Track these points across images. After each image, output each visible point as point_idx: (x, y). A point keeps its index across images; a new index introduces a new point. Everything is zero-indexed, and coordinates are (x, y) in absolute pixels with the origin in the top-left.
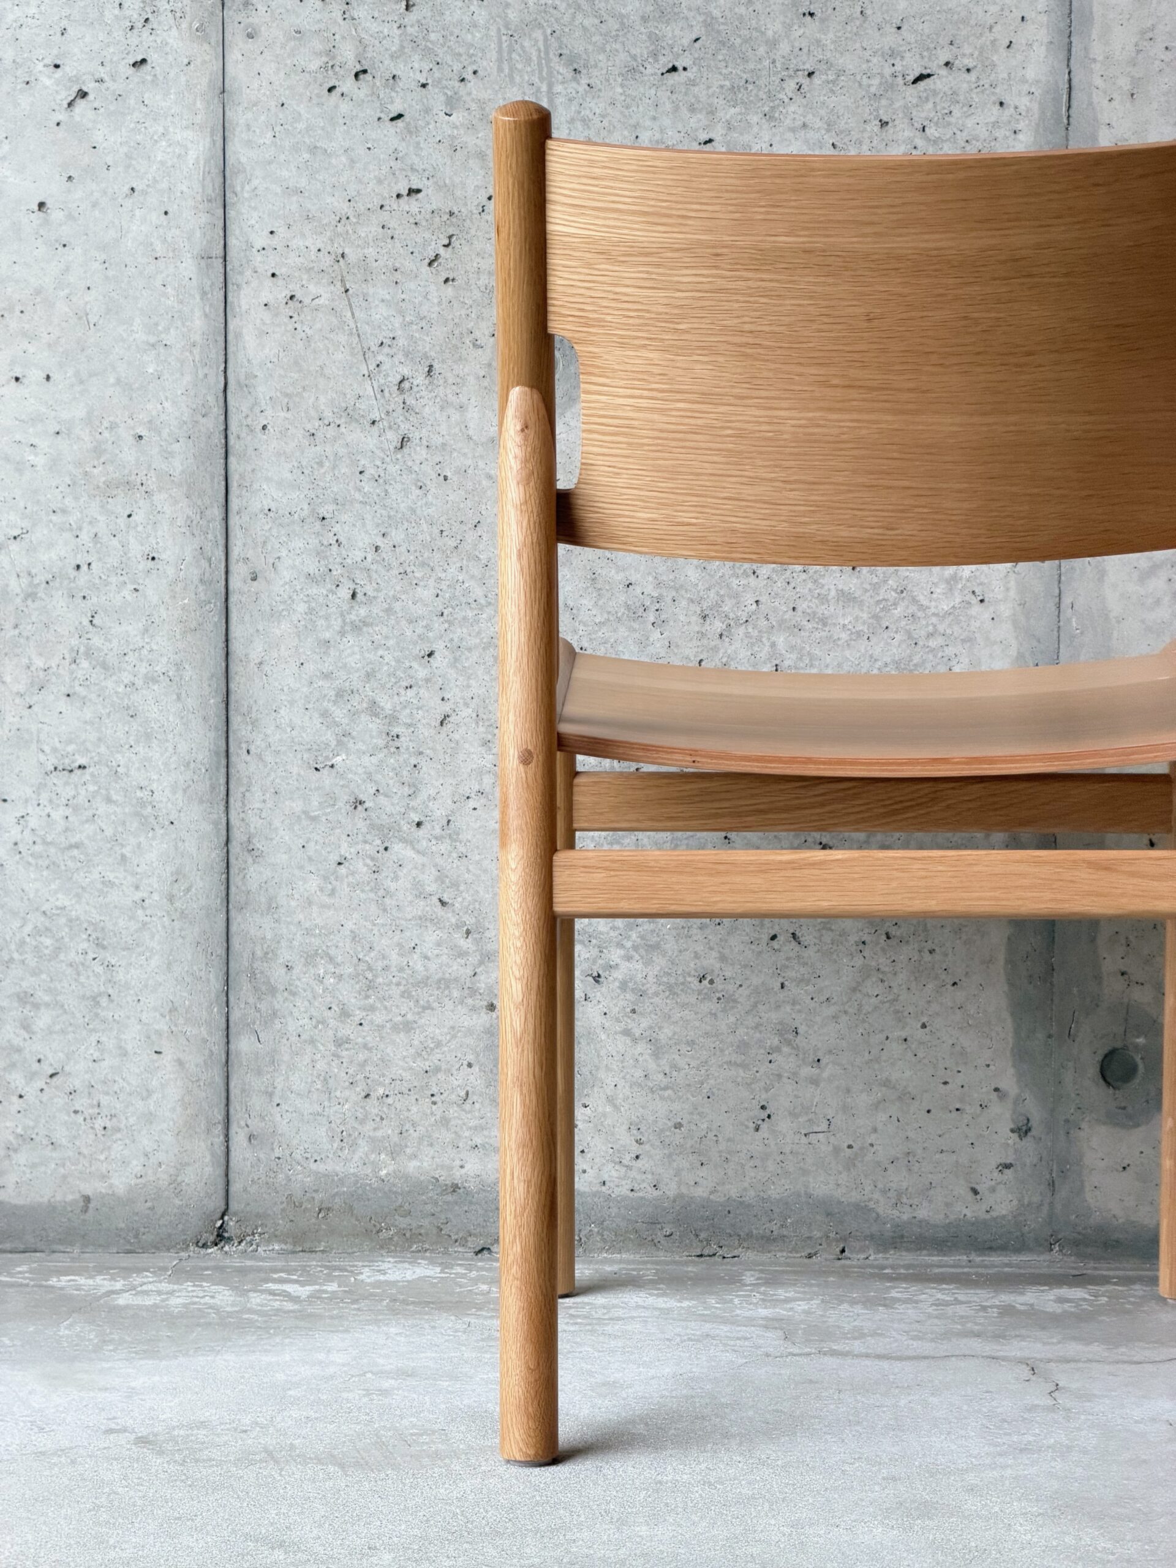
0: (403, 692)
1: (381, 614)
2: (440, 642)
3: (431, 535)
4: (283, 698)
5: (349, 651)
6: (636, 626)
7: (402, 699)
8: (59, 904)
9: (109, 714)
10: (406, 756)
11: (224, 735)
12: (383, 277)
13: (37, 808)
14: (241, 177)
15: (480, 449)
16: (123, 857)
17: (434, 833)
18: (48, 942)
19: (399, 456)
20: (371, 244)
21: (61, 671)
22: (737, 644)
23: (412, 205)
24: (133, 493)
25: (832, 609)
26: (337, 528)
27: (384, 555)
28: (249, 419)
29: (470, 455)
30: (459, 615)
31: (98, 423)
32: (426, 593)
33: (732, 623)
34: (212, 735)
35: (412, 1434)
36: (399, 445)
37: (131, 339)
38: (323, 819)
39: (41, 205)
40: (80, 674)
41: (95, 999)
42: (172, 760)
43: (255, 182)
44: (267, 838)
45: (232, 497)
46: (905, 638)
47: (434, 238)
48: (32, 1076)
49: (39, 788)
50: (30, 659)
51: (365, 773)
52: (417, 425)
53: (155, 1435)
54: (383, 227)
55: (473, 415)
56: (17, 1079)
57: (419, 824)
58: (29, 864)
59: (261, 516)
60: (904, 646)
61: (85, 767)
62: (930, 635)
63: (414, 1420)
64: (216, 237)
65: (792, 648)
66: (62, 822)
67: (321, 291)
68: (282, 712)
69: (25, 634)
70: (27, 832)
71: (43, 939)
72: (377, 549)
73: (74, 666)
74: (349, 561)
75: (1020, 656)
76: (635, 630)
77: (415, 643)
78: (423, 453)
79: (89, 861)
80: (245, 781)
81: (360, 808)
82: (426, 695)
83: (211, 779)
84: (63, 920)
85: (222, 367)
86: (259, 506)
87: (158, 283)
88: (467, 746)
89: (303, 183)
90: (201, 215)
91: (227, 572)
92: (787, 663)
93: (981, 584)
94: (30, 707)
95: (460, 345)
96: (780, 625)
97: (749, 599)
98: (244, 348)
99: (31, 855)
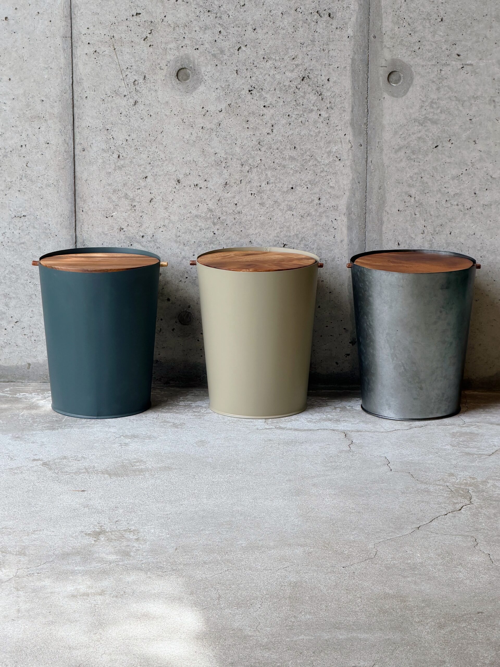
0: (136, 191)
1: (128, 163)
2: (150, 173)
3: (146, 136)
4: (95, 192)
5: (117, 176)
6: (218, 168)
7: (136, 193)
8: (17, 263)
9: (33, 198)
10: (138, 213)
11: (74, 205)
12: (127, 44)
13: (9, 230)
14: (77, 8)
15: (163, 106)
16: (40, 247)
17: (148, 239)
18: (14, 276)
19: (134, 108)
20: (123, 33)
21: (16, 182)
22: (254, 174)
23: (138, 19)
24: (40, 120)
25: (287, 162)
26: (112, 133)
27: (129, 142)
28: (81, 94)
29: (159, 108)
30: (156, 164)
31: (27, 95)
32: (144, 156)
33: (252, 167)
34: (70, 205)
35: (134, 462)
36: (134, 104)
37: (39, 66)
38: (109, 234)
39: (6, 18)
40: (23, 183)
41: (31, 296)
42: (56, 214)
43: (82, 10)
44: (89, 241)
45: (75, 122)
46: (313, 172)
47: (145, 30)
48: (9, 322)
49: (10, 223)
50: (5, 178)
51: (124, 218)
52: (140, 97)
53: (49, 462)
54: (127, 27)
55: (160, 93)
56: (4, 323)
57: (143, 236)
58: (6, 249)
59: (86, 128)
60: (312, 175)
61: (25, 216)
62: (322, 172)
63: (135, 456)
64: (68, 30)
65: (273, 176)
66: (18, 235)
67: (106, 49)
68: (94, 197)
69: (3, 169)
70: (6, 238)
71: (12, 275)
72: (127, 140)
73: (21, 181)
74: (117, 144)
75: (353, 179)
76: (218, 169)
77: (141, 173)
78: (142, 107)
79: (27, 248)
80: (82, 221)
81: (122, 231)
82: (145, 191)
83: (70, 220)
84: (19, 269)
85: (71, 76)
86: (85, 125)
87: (48, 46)
88: (159, 209)
89: (99, 10)
90: (63, 22)
91: (74, 148)
92: (271, 181)
93: (340, 154)
94: (6, 195)
95: (155, 69)
96: (269, 168)
97: (258, 159)
98: (79, 69)
99: (8, 246)
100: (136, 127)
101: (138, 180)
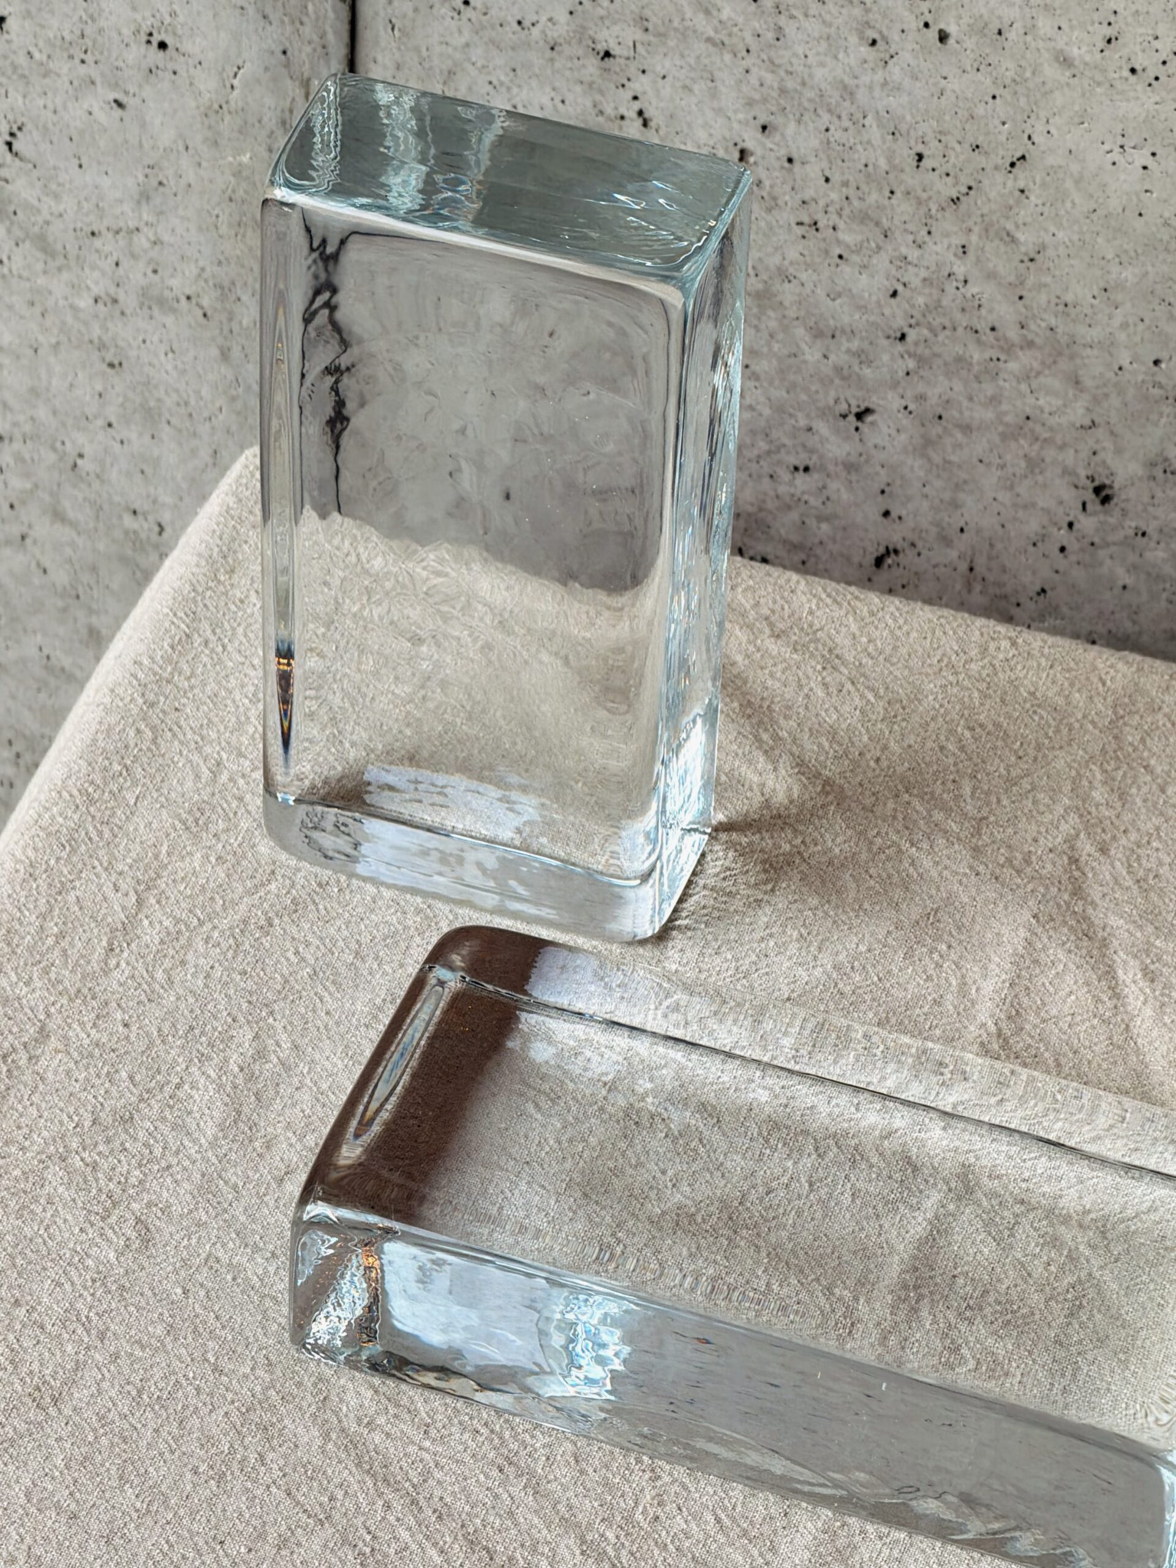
100: (823, 86)
101: (800, 415)
